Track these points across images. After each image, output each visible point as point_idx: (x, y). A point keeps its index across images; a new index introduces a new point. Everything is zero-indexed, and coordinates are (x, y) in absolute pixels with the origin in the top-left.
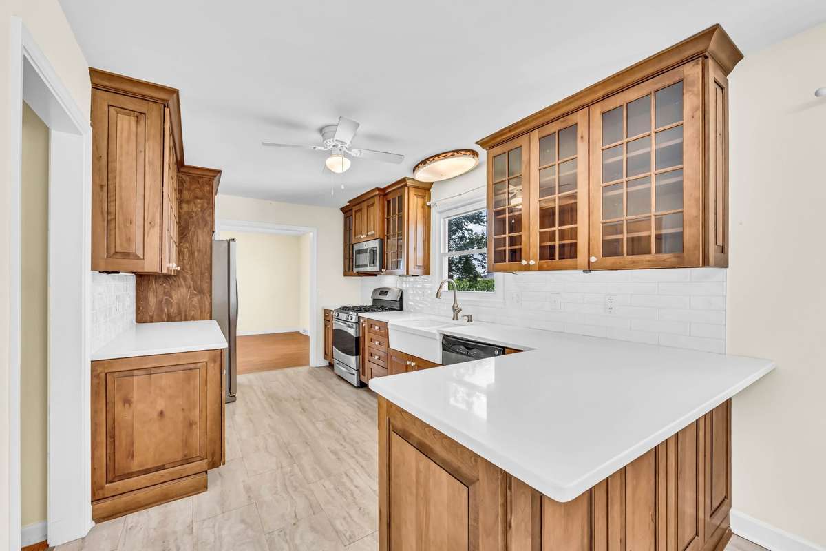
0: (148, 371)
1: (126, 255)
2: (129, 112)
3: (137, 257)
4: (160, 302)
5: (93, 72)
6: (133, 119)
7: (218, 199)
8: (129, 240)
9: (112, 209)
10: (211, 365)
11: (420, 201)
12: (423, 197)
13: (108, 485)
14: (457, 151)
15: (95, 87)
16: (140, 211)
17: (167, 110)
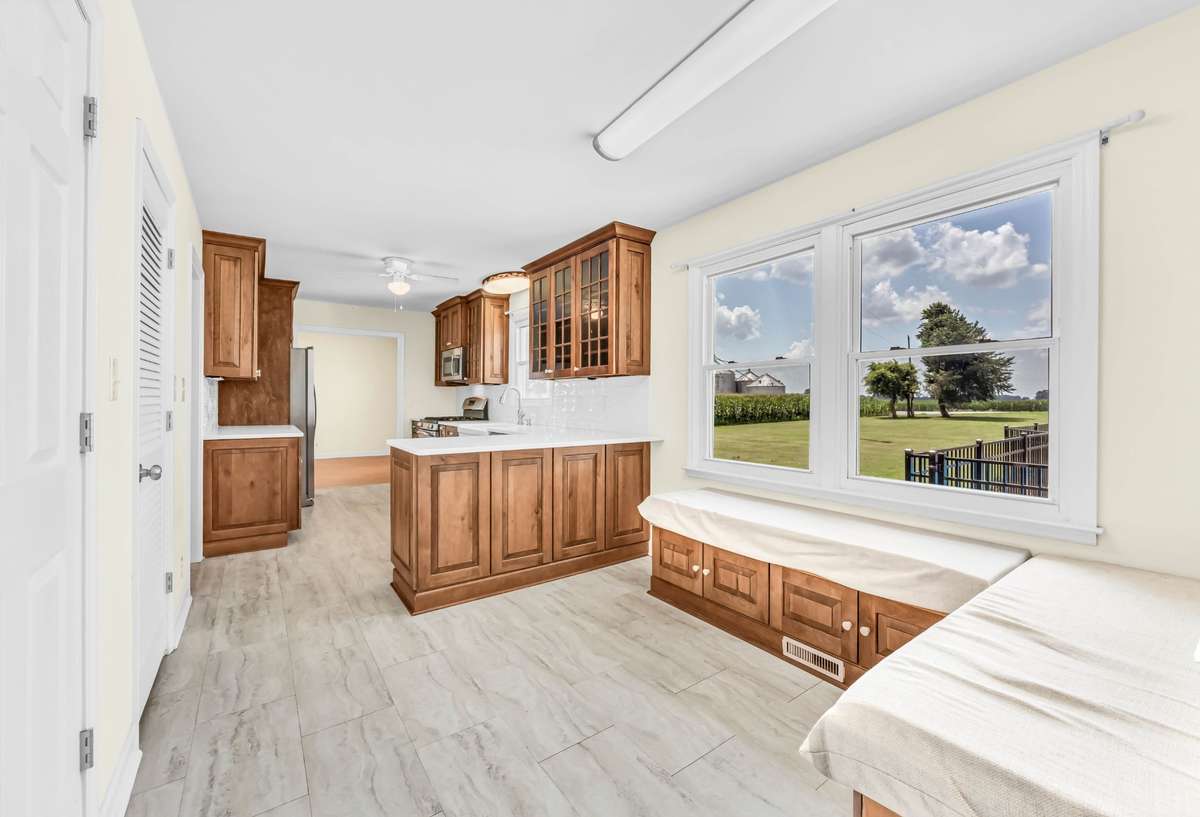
0: (243, 451)
1: (227, 364)
2: (229, 258)
3: (234, 366)
4: (240, 407)
5: (204, 232)
6: (232, 263)
7: (296, 303)
8: (229, 353)
9: (217, 331)
10: (290, 450)
11: (498, 311)
12: (501, 307)
13: (214, 532)
14: (511, 273)
15: (206, 242)
16: (237, 332)
17: (256, 254)
